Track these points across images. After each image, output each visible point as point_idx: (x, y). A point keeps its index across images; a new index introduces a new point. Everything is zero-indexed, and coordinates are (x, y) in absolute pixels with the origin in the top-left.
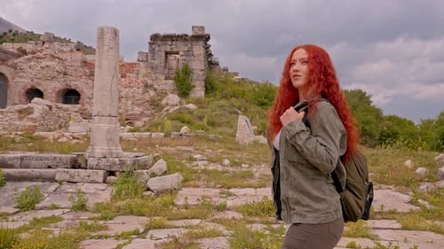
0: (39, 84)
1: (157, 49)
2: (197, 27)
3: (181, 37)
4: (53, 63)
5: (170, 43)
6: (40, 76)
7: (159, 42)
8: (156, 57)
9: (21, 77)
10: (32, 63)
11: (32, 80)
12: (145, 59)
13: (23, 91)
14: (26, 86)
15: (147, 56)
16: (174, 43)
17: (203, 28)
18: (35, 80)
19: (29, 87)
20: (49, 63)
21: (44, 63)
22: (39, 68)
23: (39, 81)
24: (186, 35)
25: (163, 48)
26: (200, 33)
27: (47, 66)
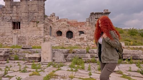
0: (61, 29)
1: (93, 17)
2: (106, 10)
3: (101, 13)
4: (65, 23)
5: (97, 15)
6: (61, 27)
7: (94, 15)
8: (92, 20)
9: (54, 27)
10: (58, 23)
11: (59, 28)
12: (88, 21)
13: (56, 32)
14: (57, 30)
15: (89, 20)
16: (98, 15)
17: (108, 10)
18: (60, 28)
19: (58, 30)
20: (64, 23)
21: (62, 23)
22: (61, 24)
23: (61, 28)
24: (103, 13)
25: (95, 17)
26: (107, 12)
27: (63, 24)
